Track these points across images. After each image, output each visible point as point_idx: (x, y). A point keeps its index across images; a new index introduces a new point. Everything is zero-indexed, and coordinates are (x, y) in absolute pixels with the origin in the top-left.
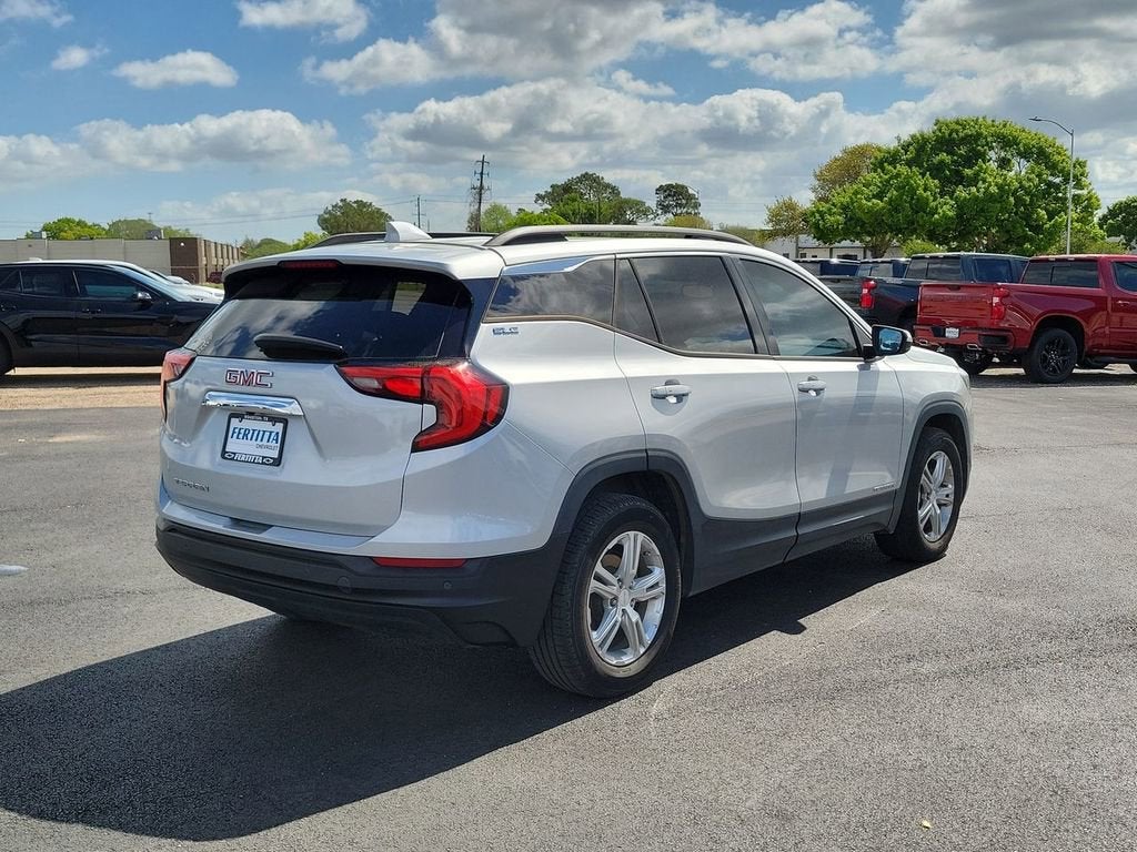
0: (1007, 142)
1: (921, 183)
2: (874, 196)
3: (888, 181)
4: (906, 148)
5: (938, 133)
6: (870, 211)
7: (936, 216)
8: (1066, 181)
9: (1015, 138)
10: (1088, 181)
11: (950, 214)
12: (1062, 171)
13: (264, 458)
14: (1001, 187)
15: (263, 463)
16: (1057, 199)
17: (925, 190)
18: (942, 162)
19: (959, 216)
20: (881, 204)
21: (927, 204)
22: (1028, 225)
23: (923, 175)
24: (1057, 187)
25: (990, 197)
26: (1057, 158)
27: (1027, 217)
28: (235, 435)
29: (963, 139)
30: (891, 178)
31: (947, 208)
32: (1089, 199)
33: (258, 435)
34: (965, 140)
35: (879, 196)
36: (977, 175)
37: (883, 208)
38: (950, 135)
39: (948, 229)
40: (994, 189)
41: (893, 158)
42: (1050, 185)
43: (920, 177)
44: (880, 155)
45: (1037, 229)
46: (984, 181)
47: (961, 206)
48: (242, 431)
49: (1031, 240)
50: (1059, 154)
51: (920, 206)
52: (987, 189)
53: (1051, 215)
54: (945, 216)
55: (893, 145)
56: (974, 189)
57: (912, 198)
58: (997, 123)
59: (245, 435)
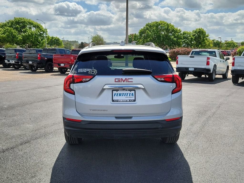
0: (31, 24)
1: (14, 31)
2: (2, 34)
3: (5, 30)
4: (8, 23)
5: (16, 20)
6: (2, 37)
7: (18, 39)
8: (43, 33)
9: (32, 23)
10: (48, 33)
11: (21, 39)
12: (43, 31)
14: (31, 33)
16: (42, 37)
17: (15, 33)
18: (17, 27)
19: (23, 39)
20: (5, 36)
21: (16, 36)
22: (37, 42)
23: (14, 30)
24: (42, 34)
25: (29, 35)
26: (41, 28)
27: (37, 40)
28: (116, 95)
29: (21, 22)
30: (6, 30)
31: (20, 38)
32: (48, 37)
33: (125, 95)
34: (22, 22)
35: (4, 34)
36: (26, 30)
37: (5, 37)
38: (18, 21)
39: (21, 42)
40: (30, 34)
41: (5, 25)
42: (41, 34)
43: (13, 30)
44: (2, 24)
45: (39, 43)
46: (28, 32)
47: (23, 37)
48: (118, 94)
49: (39, 45)
50: (42, 27)
51: (14, 37)
52: (28, 33)
53: (42, 40)
54: (20, 39)
55: (5, 22)
56: (26, 33)
57: (12, 35)
58: (28, 19)
59: (120, 95)
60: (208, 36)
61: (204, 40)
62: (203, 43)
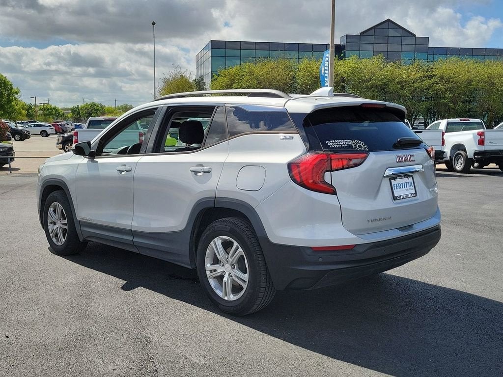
13: (412, 194)
15: (413, 197)
28: (395, 188)
33: (404, 185)
48: (398, 185)
59: (400, 187)
60: (17, 93)
61: (10, 101)
62: (9, 106)
